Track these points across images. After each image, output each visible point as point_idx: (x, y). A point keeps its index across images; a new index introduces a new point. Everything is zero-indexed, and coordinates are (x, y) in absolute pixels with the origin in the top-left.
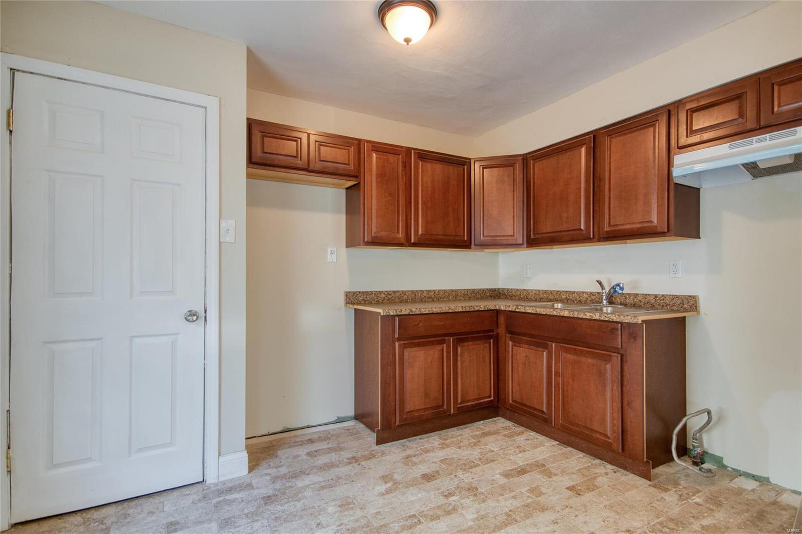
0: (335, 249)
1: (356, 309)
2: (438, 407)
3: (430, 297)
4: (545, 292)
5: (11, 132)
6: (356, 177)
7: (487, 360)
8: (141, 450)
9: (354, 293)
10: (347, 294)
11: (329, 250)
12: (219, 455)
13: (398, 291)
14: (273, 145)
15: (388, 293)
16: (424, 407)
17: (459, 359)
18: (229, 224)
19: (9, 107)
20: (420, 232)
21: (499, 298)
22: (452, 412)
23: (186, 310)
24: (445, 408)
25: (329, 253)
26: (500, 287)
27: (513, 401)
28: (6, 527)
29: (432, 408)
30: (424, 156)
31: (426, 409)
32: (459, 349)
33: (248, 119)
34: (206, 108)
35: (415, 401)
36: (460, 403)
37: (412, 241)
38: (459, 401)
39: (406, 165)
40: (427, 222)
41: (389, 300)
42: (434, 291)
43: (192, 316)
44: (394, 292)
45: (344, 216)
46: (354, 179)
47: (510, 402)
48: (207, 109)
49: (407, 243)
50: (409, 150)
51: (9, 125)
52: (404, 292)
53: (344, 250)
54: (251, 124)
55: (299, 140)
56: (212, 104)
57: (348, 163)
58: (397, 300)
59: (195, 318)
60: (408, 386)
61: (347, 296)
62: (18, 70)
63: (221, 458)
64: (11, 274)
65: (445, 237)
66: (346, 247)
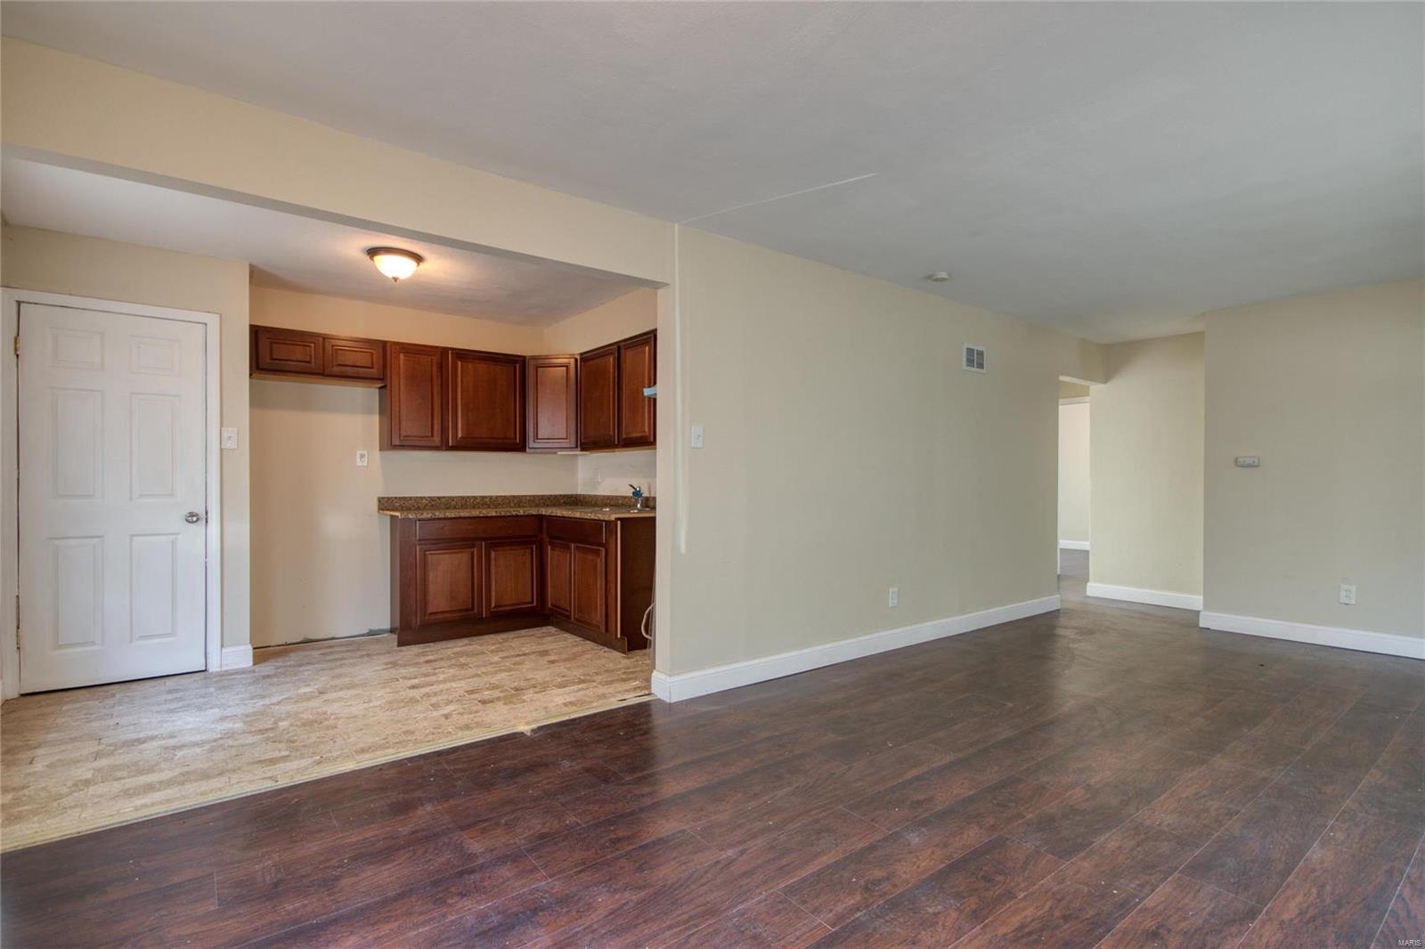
0: (365, 452)
1: (392, 516)
2: (467, 610)
3: (485, 504)
4: (608, 497)
5: (18, 356)
6: (382, 379)
7: (528, 565)
8: (141, 638)
9: (389, 499)
10: (380, 500)
11: (359, 452)
12: (222, 646)
13: (444, 497)
14: (282, 351)
15: (432, 499)
16: (448, 609)
17: (493, 563)
18: (230, 431)
19: (15, 334)
20: (460, 435)
21: (577, 505)
22: (484, 616)
23: (186, 512)
24: (476, 611)
25: (358, 456)
26: (579, 493)
27: (552, 605)
28: (16, 696)
29: (460, 611)
30: (462, 355)
31: (451, 612)
32: (493, 554)
33: (252, 327)
34: (206, 324)
35: (439, 601)
36: (495, 608)
37: (450, 444)
38: (493, 605)
39: (442, 366)
40: (467, 424)
41: (432, 506)
42: (491, 497)
43: (192, 518)
44: (439, 498)
45: (376, 418)
46: (380, 382)
47: (549, 606)
48: (208, 326)
49: (445, 446)
50: (444, 351)
51: (16, 350)
52: (452, 498)
53: (377, 454)
54: (256, 332)
55: (313, 345)
56: (213, 320)
57: (370, 365)
58: (442, 506)
59: (195, 519)
60: (432, 588)
61: (379, 501)
62: (23, 302)
63: (224, 650)
64: (18, 479)
65: (492, 441)
66: (381, 449)
